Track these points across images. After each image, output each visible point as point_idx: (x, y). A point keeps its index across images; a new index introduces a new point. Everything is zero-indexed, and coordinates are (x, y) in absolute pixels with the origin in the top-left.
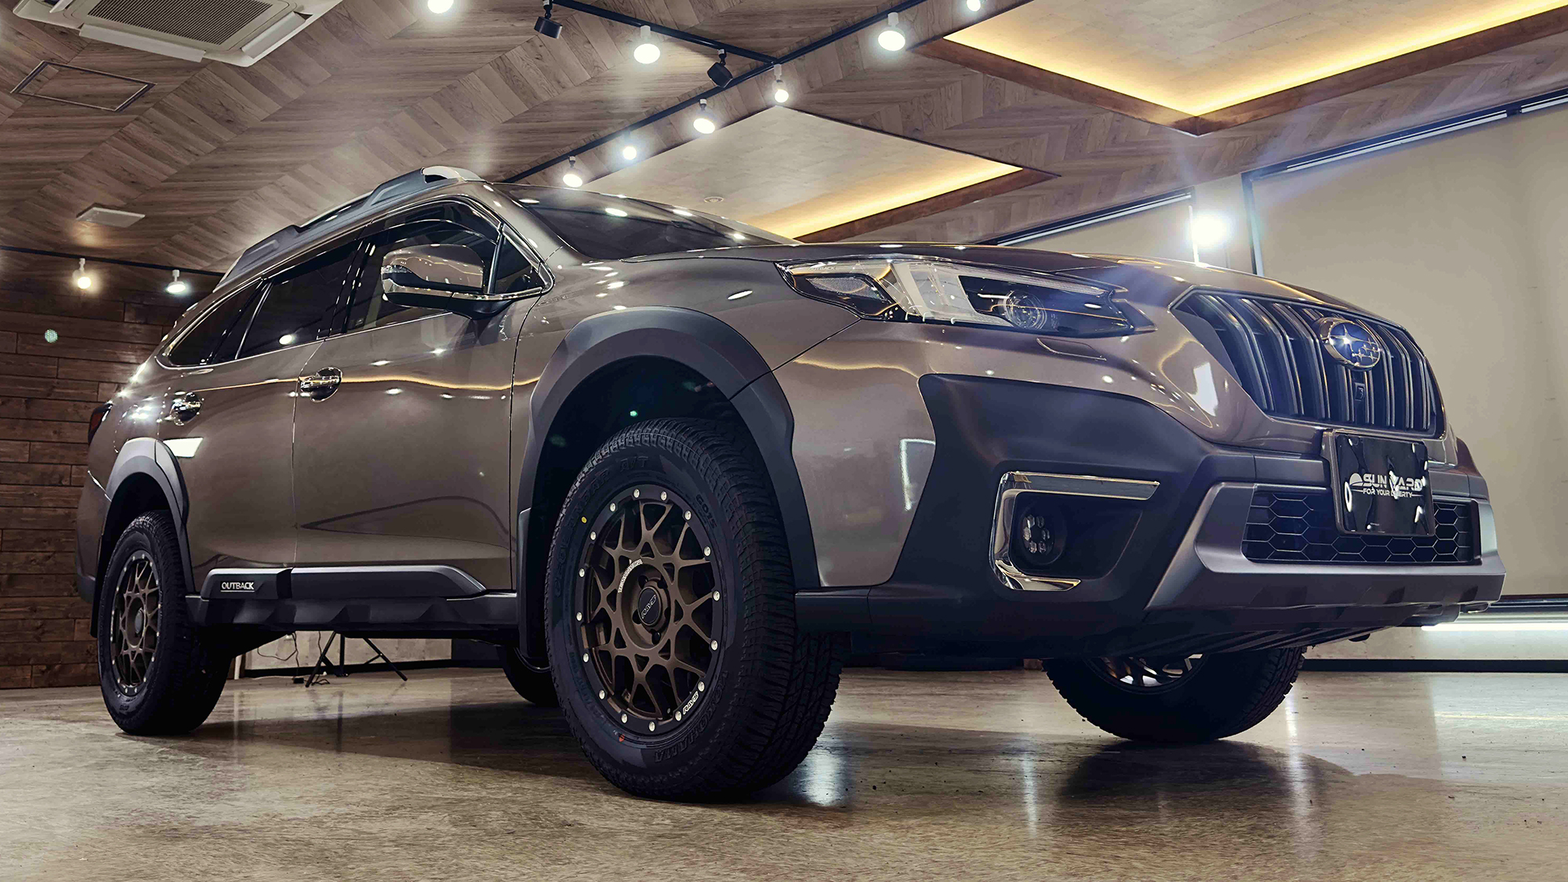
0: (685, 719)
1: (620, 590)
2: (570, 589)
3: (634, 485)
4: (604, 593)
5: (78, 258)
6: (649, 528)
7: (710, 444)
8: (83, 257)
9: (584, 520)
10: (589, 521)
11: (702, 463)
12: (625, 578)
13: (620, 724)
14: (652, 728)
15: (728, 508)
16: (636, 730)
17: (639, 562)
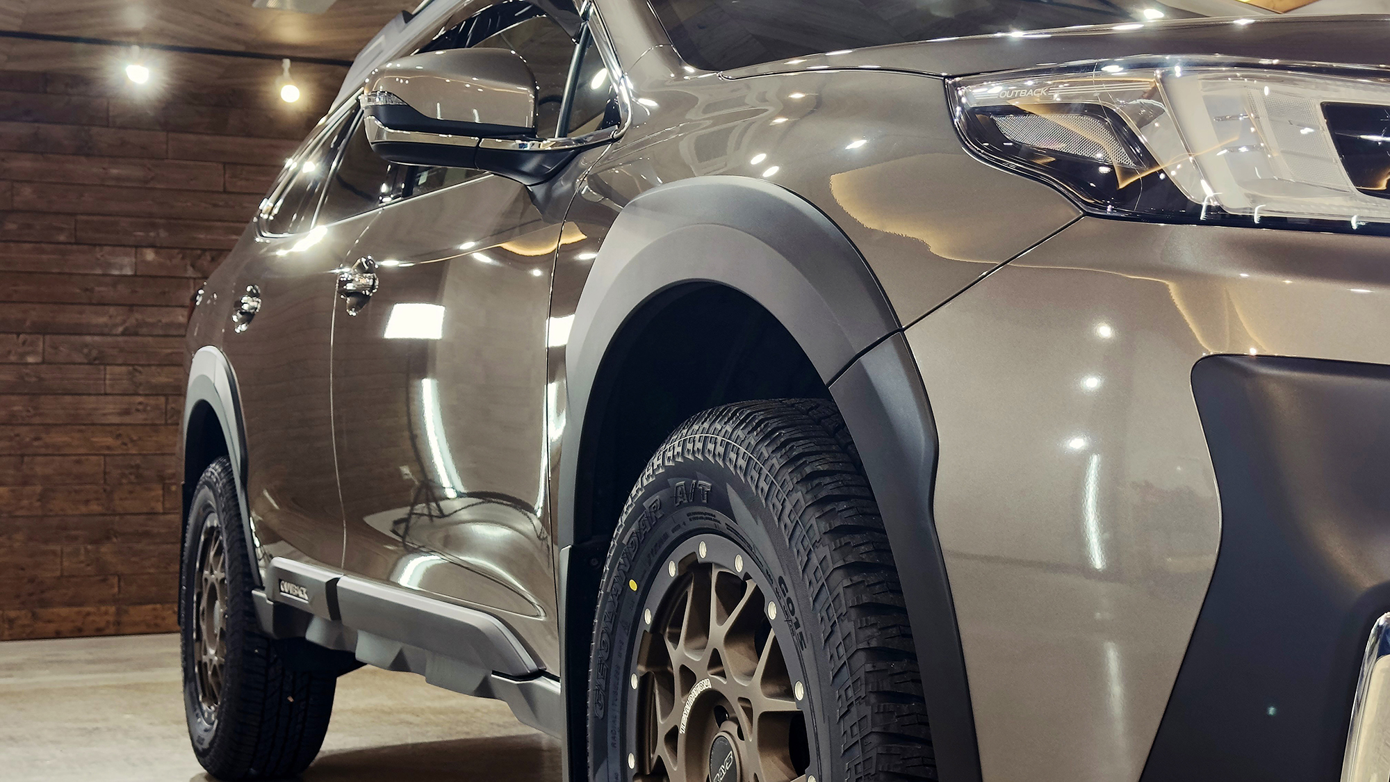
1: (682, 730)
2: (618, 708)
3: (699, 533)
4: (663, 725)
5: (280, 58)
6: (721, 620)
7: (808, 470)
8: (287, 57)
9: (633, 585)
10: (641, 590)
11: (787, 512)
12: (688, 708)
15: (824, 614)
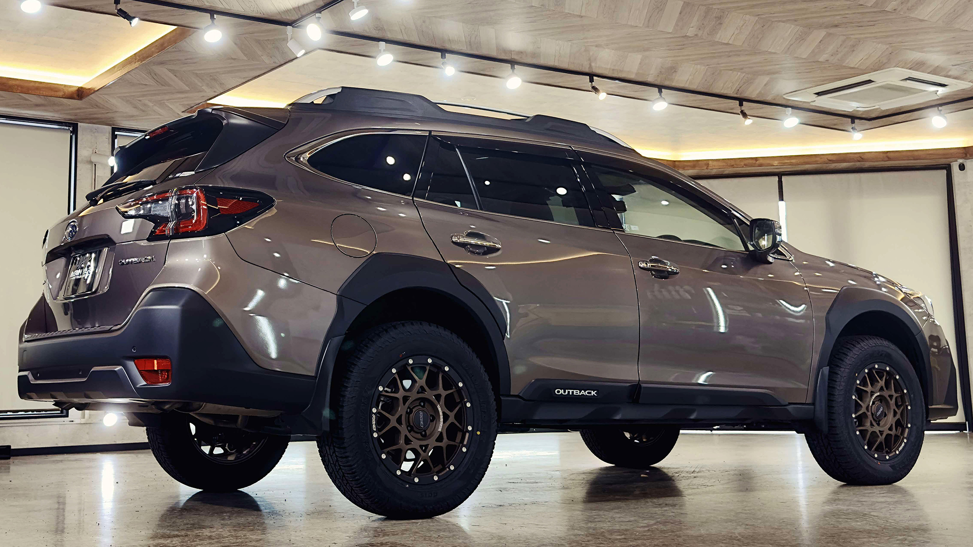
0: (900, 452)
3: (876, 363)
4: (864, 406)
6: (881, 380)
13: (875, 458)
14: (887, 457)
16: (882, 459)
17: (878, 394)
